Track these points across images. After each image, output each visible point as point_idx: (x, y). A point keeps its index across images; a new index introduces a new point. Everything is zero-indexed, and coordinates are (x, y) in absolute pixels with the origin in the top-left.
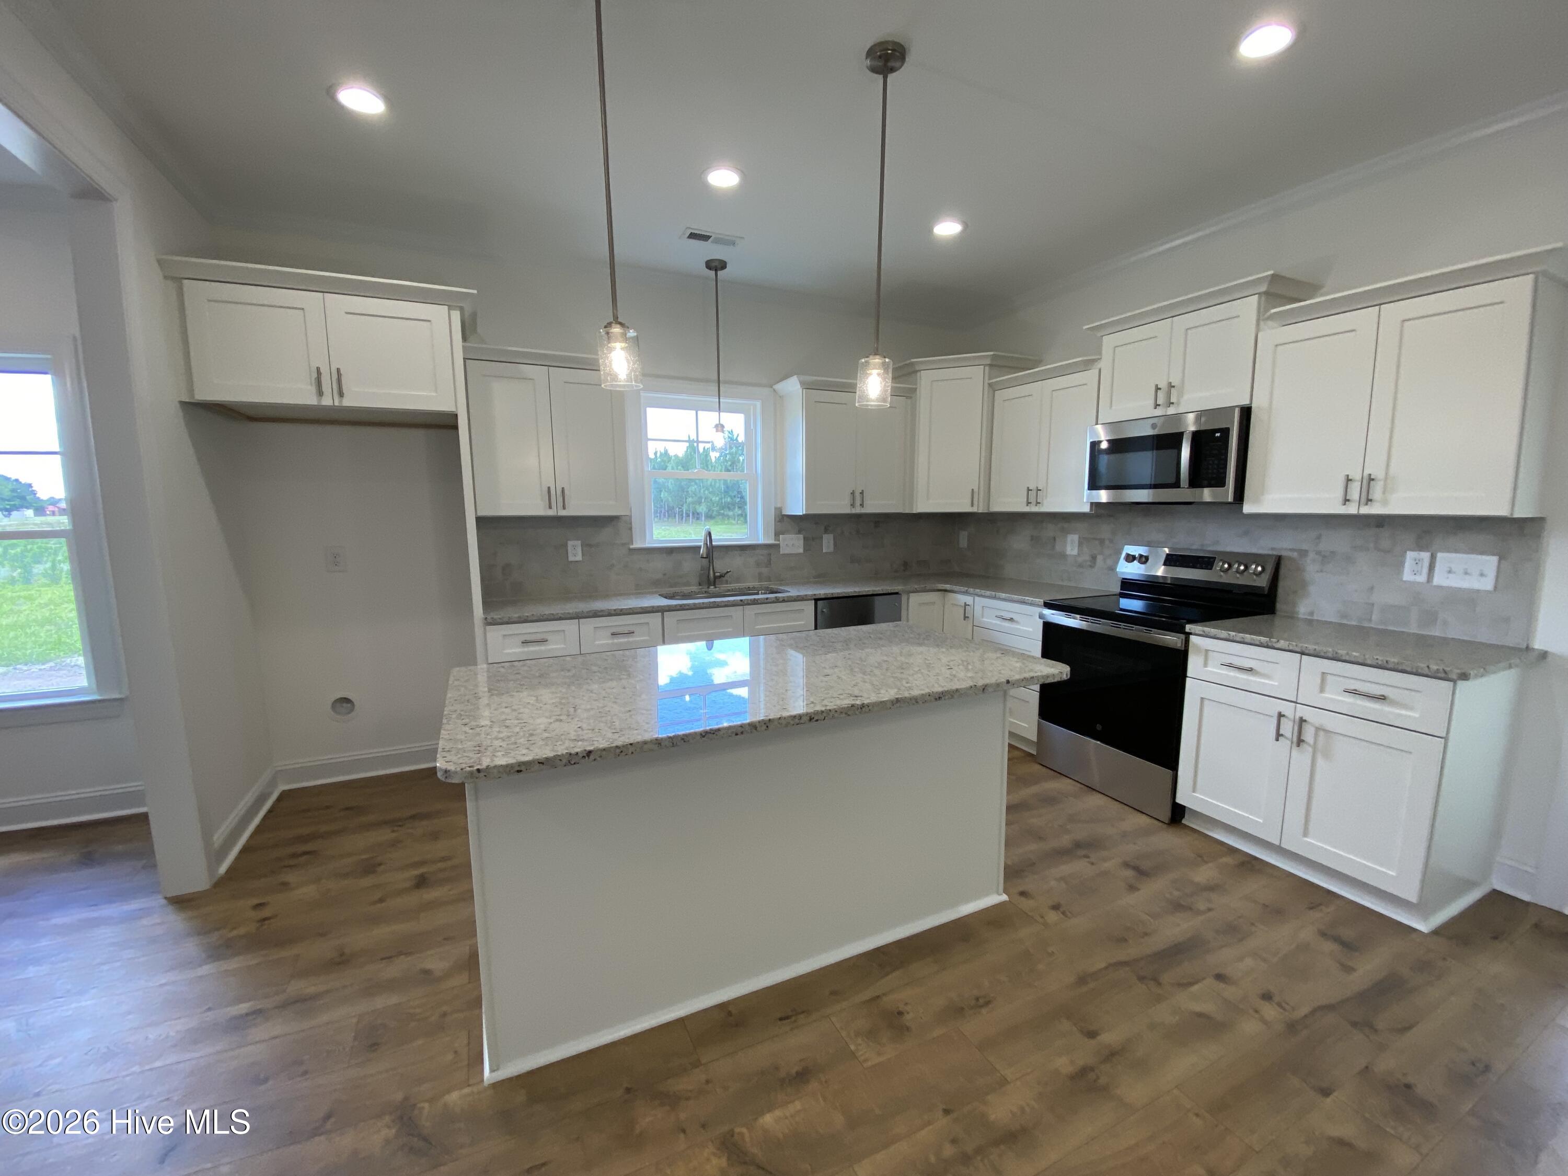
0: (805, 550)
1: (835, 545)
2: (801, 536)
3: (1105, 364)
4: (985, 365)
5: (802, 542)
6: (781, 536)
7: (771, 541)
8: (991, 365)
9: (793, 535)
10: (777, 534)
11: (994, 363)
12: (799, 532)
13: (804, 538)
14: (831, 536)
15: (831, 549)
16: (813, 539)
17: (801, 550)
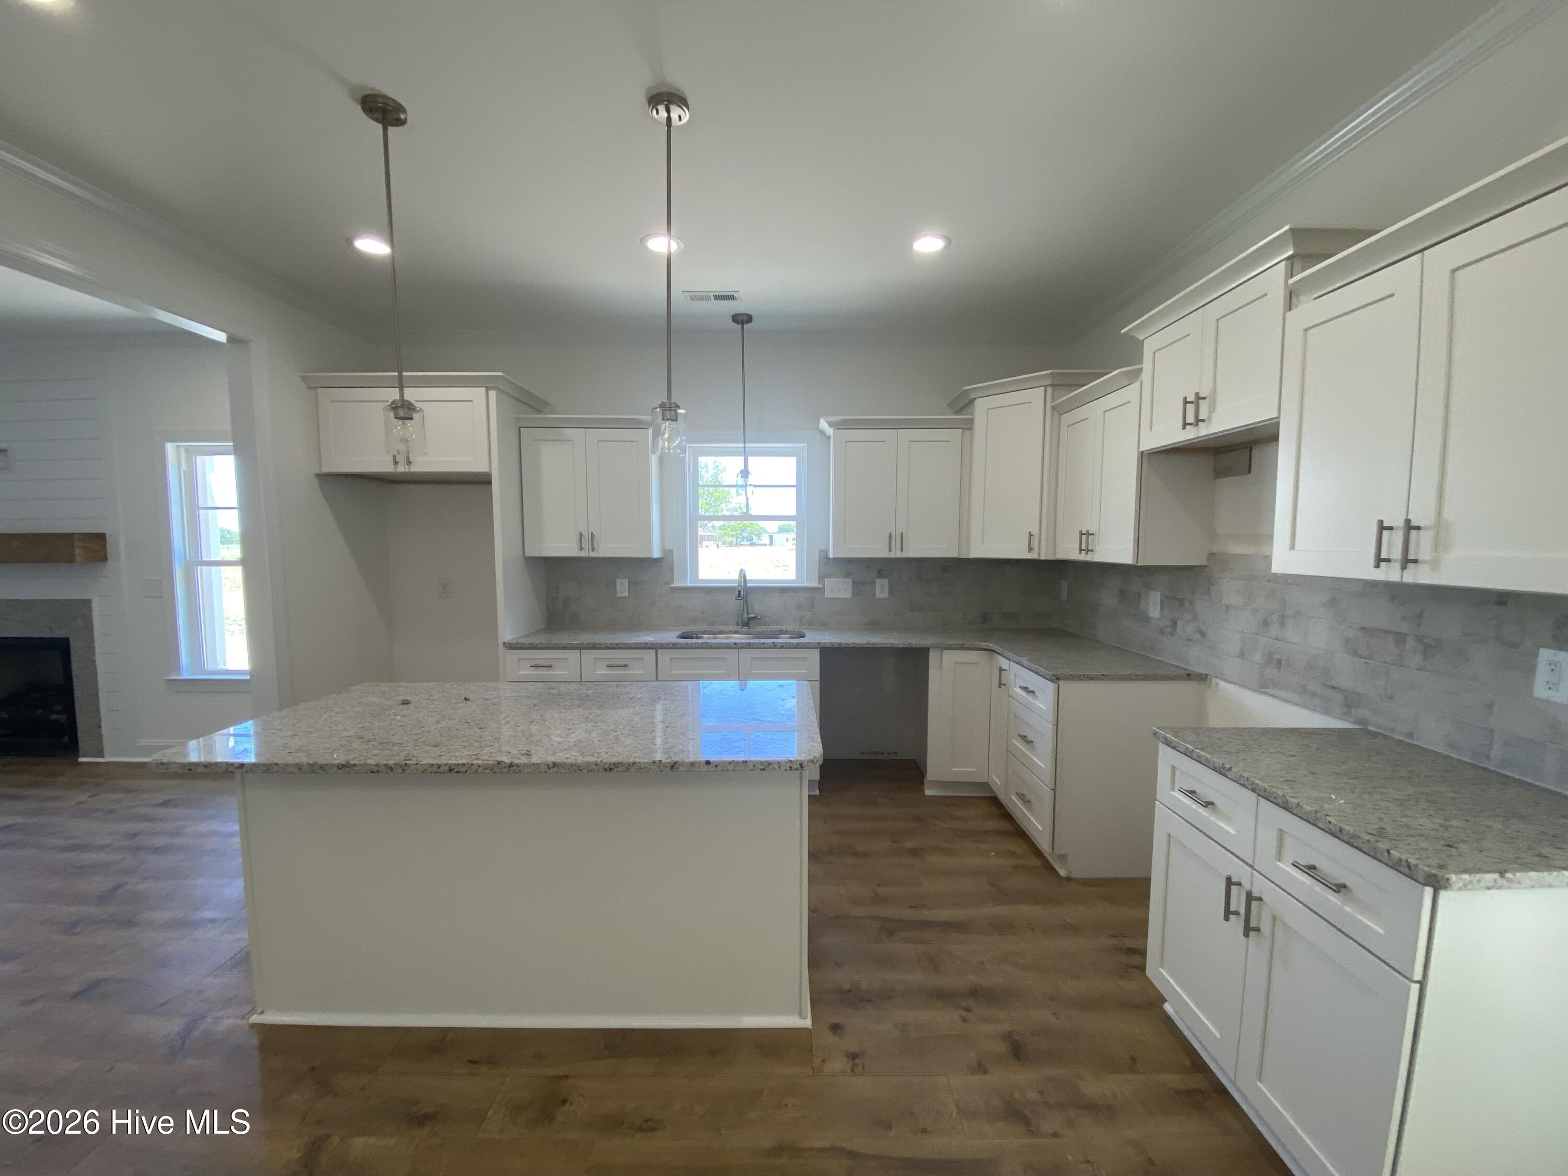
0: (853, 595)
1: (891, 590)
2: (850, 580)
3: (1146, 376)
4: (1046, 387)
5: (849, 586)
6: (826, 579)
7: (815, 584)
8: (1053, 385)
9: (841, 579)
10: (821, 578)
11: (1056, 383)
12: (847, 575)
13: (853, 582)
14: (886, 581)
15: (885, 594)
16: (863, 584)
17: (848, 595)
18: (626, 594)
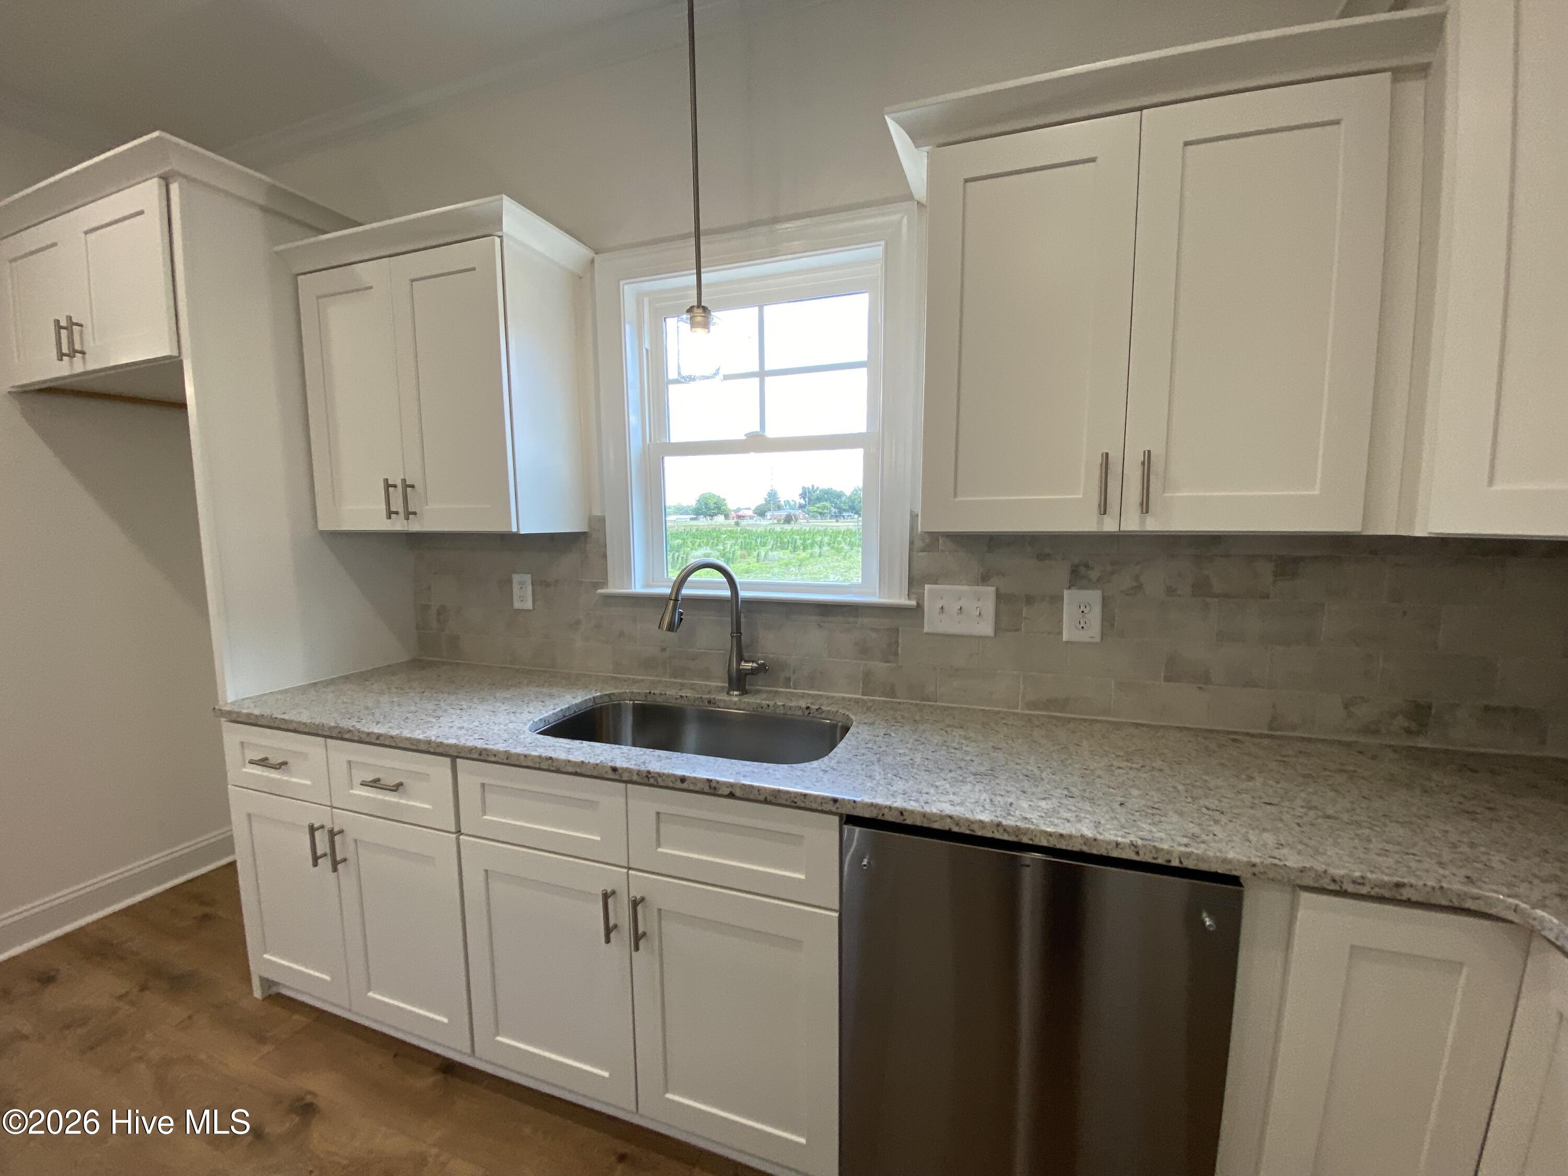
0: (998, 628)
1: (1108, 621)
2: (989, 591)
5: (989, 605)
6: (927, 586)
7: (902, 600)
9: (966, 588)
10: (914, 583)
12: (984, 579)
13: (999, 596)
14: (1094, 597)
15: (1093, 632)
16: (1030, 600)
17: (986, 628)
18: (529, 605)
